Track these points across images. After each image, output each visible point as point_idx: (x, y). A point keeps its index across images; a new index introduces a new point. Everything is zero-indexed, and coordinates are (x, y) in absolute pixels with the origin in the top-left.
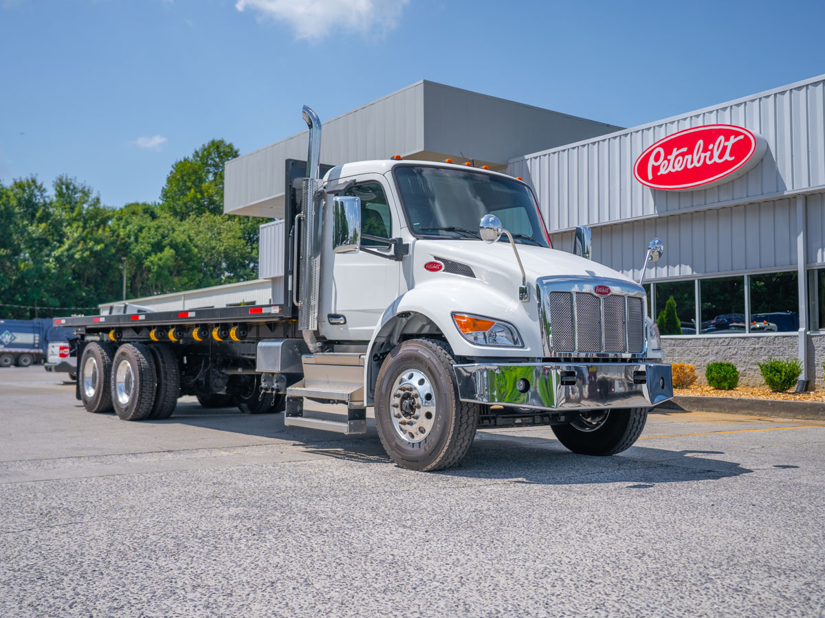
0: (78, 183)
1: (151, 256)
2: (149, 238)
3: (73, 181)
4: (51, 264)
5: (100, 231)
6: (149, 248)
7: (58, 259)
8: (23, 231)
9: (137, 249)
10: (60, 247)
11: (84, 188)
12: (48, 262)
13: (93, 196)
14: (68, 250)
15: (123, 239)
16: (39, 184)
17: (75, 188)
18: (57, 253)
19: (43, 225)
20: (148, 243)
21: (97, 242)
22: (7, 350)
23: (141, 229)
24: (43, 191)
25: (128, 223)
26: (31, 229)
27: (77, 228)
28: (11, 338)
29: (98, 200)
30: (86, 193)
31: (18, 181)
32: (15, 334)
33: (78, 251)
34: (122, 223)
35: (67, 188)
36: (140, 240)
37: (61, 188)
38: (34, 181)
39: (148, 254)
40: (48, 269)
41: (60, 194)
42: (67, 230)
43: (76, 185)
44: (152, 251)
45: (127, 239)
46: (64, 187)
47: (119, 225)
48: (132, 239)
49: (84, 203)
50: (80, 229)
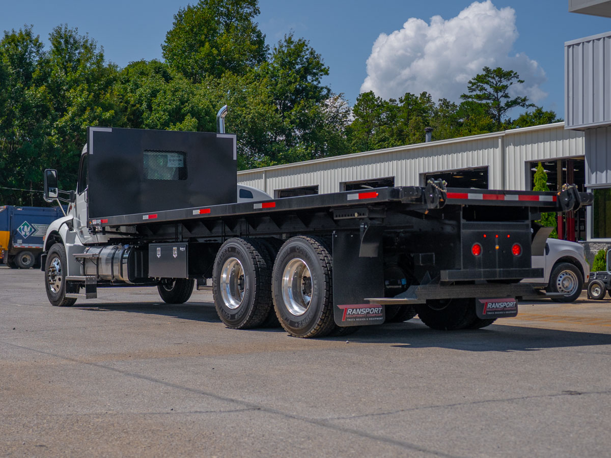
0: (80, 36)
1: (168, 127)
2: (165, 104)
3: (74, 33)
4: (54, 138)
5: (108, 95)
6: (166, 117)
7: (61, 131)
8: (18, 96)
9: (151, 118)
10: (62, 116)
11: (87, 41)
12: (49, 134)
13: (96, 52)
14: (72, 119)
15: (133, 106)
16: (34, 37)
17: (75, 42)
18: (60, 123)
19: (42, 89)
20: (164, 111)
21: (106, 108)
22: (26, 246)
23: (154, 94)
24: (39, 47)
25: (137, 86)
26: (28, 93)
27: (82, 91)
28: (31, 229)
29: (101, 56)
30: (88, 48)
31: (10, 34)
32: (35, 226)
33: (84, 120)
34: (130, 86)
35: (67, 42)
36: (154, 107)
37: (60, 43)
38: (28, 34)
39: (166, 124)
40: (50, 144)
41: (58, 50)
42: (70, 94)
43: (77, 38)
44: (170, 120)
45: (138, 106)
46: (62, 41)
47: (125, 89)
48: (145, 105)
49: (87, 60)
50: (86, 93)
